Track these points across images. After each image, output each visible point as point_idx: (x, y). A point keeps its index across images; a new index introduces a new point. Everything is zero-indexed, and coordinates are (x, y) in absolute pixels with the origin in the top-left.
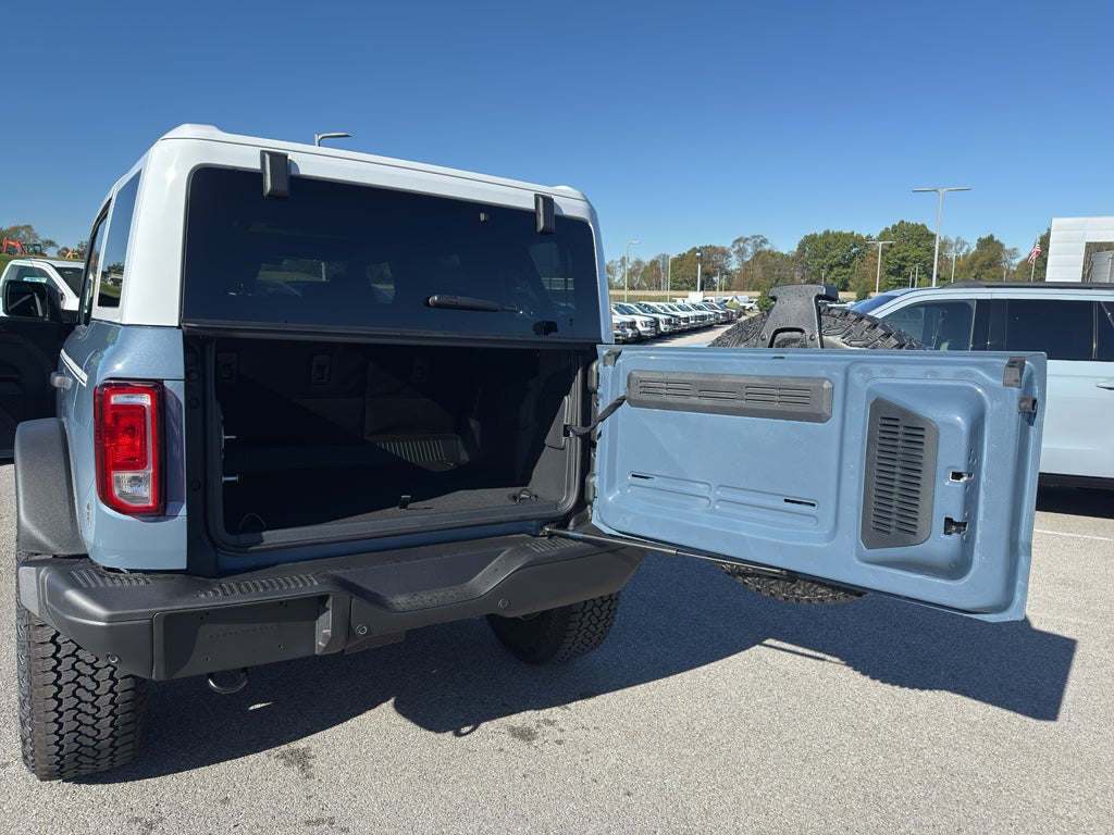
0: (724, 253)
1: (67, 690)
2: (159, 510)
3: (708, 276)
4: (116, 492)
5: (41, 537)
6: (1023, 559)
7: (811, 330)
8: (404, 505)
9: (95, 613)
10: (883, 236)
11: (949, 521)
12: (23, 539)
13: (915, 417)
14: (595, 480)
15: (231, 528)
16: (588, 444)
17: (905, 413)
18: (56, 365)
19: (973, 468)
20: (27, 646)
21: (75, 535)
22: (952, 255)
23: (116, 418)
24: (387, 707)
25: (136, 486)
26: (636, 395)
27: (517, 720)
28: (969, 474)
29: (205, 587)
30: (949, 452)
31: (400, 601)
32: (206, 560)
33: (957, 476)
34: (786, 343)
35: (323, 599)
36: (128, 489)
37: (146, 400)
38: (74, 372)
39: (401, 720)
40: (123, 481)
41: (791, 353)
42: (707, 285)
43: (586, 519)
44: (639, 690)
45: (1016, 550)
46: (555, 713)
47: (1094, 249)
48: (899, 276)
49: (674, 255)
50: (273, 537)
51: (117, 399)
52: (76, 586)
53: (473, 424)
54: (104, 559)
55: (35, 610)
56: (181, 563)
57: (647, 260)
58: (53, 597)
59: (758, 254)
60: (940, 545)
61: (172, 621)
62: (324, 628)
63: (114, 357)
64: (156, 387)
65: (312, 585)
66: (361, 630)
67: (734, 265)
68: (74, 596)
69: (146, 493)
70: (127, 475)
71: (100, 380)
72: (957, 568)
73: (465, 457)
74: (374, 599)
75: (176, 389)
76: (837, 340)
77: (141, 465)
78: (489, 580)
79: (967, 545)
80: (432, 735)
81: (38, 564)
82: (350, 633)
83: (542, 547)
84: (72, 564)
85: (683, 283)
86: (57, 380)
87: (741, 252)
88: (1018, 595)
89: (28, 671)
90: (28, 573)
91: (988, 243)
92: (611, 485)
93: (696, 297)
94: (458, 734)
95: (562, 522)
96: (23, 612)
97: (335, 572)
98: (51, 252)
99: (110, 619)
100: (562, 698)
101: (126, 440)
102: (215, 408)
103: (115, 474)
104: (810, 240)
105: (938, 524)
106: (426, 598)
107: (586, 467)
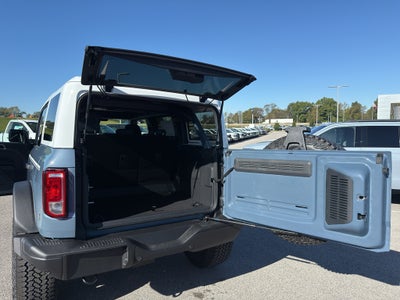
0: (261, 110)
1: (30, 284)
2: (65, 216)
3: (256, 118)
4: (50, 210)
5: (22, 226)
6: (387, 228)
7: (302, 143)
8: (153, 210)
9: (41, 255)
10: (318, 103)
11: (359, 215)
12: (15, 226)
13: (344, 176)
14: (223, 199)
15: (91, 222)
16: (220, 185)
17: (340, 174)
18: (27, 160)
19: (367, 195)
20: (16, 267)
21: (34, 225)
22: (343, 108)
23: (50, 182)
24: (148, 285)
25: (57, 207)
26: (238, 167)
27: (196, 290)
28: (365, 196)
29: (81, 244)
30: (357, 189)
31: (153, 247)
32: (82, 233)
33: (361, 197)
34: (293, 148)
35: (125, 247)
36: (54, 208)
37: (61, 176)
38: (34, 163)
39: (153, 291)
40: (53, 206)
41: (295, 152)
42: (256, 121)
43: (220, 213)
44: (241, 277)
45: (384, 225)
46: (210, 287)
47: (394, 106)
48: (324, 117)
49: (243, 111)
50: (106, 224)
51: (51, 176)
52: (35, 245)
53: (177, 177)
54: (45, 234)
55: (19, 254)
56: (73, 236)
57: (234, 113)
58: (26, 249)
59: (273, 110)
60: (356, 223)
61: (70, 257)
62: (125, 258)
63: (50, 159)
64: (65, 171)
65: (122, 242)
66: (139, 259)
67: (265, 114)
68: (34, 249)
69: (61, 209)
70: (54, 203)
71: (44, 169)
72: (363, 232)
73: (174, 190)
74: (143, 247)
75: (72, 171)
76: (312, 147)
77: (59, 200)
78: (185, 238)
79: (366, 223)
80: (165, 297)
81: (20, 236)
82: (135, 260)
83: (205, 224)
84: (32, 236)
85: (247, 121)
86: (28, 166)
87: (267, 110)
88: (387, 242)
89: (16, 277)
90: (17, 240)
91: (355, 104)
92: (229, 200)
93: (252, 126)
94: (174, 296)
95: (211, 214)
96: (15, 255)
97: (129, 237)
98: (24, 116)
99: (47, 258)
100: (213, 281)
101: (54, 190)
102: (86, 177)
103: (50, 203)
104: (292, 105)
105: (355, 216)
106: (162, 246)
107: (220, 194)
